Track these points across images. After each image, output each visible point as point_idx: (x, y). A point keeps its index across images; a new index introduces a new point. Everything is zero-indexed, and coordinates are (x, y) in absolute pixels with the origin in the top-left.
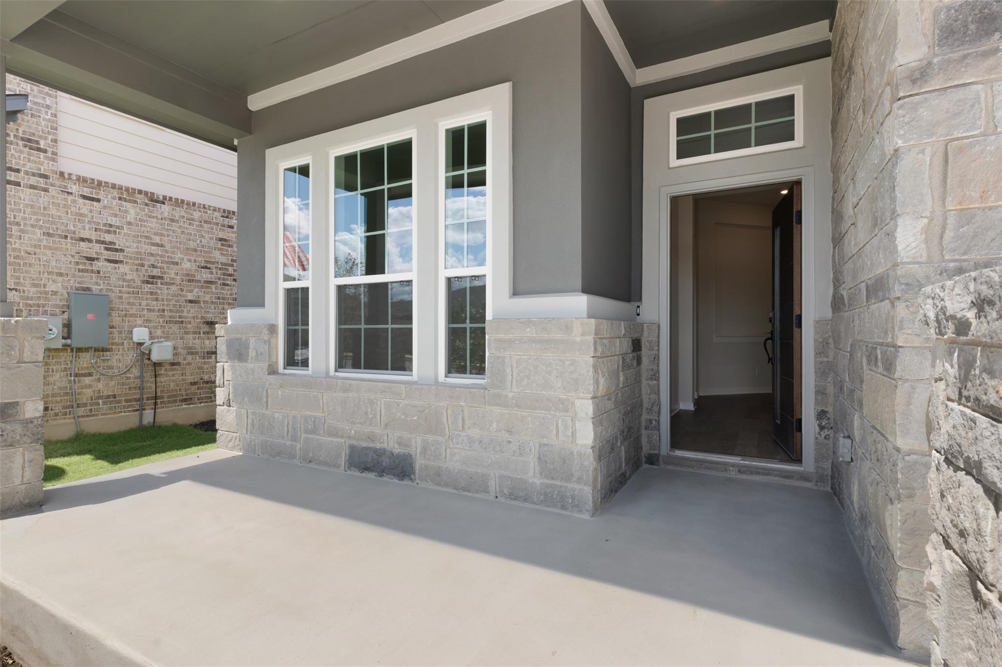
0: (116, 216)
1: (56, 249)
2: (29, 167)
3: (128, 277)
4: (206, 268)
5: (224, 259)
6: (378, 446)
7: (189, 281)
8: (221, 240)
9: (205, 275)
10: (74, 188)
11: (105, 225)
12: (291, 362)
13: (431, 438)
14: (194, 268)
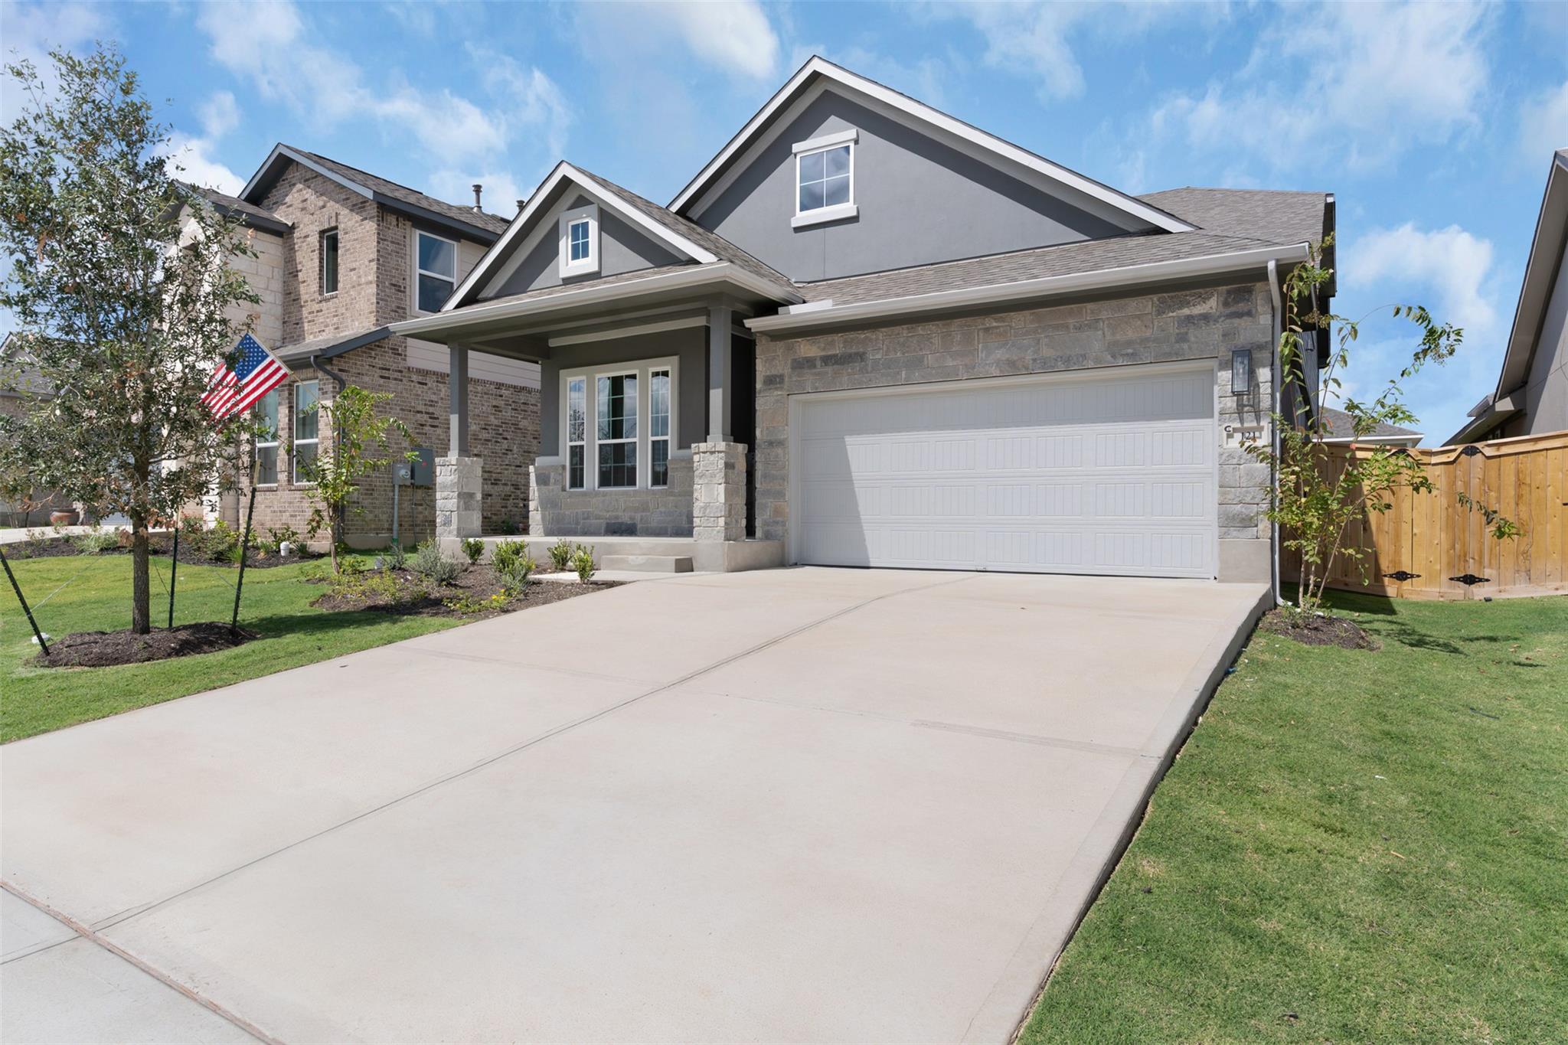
0: (435, 394)
1: (406, 419)
2: (394, 366)
3: (441, 437)
4: (485, 429)
5: (496, 422)
6: (620, 521)
7: (475, 439)
8: (494, 406)
9: (484, 435)
10: (414, 377)
11: (429, 401)
12: (573, 484)
13: (644, 514)
14: (478, 429)
